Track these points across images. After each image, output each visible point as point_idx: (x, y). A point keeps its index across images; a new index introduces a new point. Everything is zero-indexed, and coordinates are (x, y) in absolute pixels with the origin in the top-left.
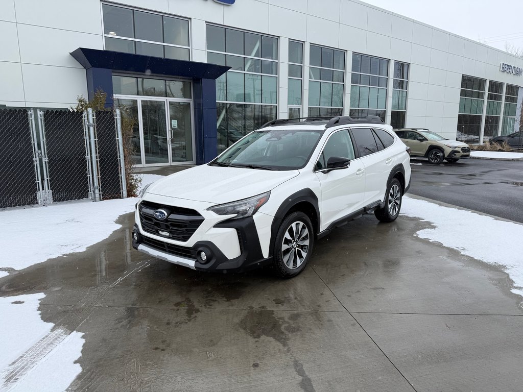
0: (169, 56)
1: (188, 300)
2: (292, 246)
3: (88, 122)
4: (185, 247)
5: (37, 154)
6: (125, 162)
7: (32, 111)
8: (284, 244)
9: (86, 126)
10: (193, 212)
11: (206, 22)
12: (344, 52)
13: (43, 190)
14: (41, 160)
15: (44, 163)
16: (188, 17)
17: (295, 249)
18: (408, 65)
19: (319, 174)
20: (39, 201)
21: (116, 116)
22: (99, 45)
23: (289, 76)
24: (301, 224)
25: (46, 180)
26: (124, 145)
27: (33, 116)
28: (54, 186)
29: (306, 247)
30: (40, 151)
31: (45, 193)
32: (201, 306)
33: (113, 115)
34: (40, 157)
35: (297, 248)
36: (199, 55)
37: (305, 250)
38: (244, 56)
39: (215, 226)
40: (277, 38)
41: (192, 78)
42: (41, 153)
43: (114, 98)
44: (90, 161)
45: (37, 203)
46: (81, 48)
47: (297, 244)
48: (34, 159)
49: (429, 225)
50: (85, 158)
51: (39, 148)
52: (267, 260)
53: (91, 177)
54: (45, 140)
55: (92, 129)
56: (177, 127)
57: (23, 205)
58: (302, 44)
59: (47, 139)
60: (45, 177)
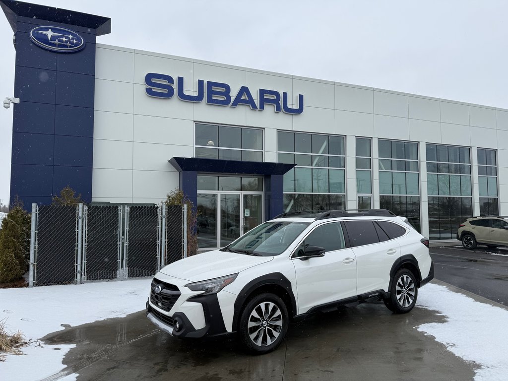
0: (246, 159)
1: (166, 362)
2: (262, 324)
3: (162, 214)
4: (166, 316)
5: (121, 239)
6: (187, 246)
7: (122, 207)
8: (251, 321)
9: (160, 218)
10: (175, 288)
11: (277, 130)
12: (417, 144)
13: (122, 268)
14: (123, 244)
15: (125, 246)
16: (263, 127)
17: (265, 327)
18: (495, 151)
19: (297, 261)
20: (118, 276)
21: (184, 209)
22: (190, 153)
23: (357, 168)
24: (272, 305)
25: (125, 260)
26: (188, 232)
27: (122, 211)
28: (130, 265)
29: (279, 328)
30: (123, 237)
31: (123, 271)
32: (172, 367)
33: (181, 209)
34: (123, 242)
35: (267, 327)
36: (271, 156)
37: (278, 330)
38: (311, 154)
39: (188, 300)
40: (344, 137)
41: (263, 175)
42: (124, 238)
43: (198, 193)
44: (160, 245)
45: (116, 278)
46: (174, 158)
47: (268, 323)
48: (118, 243)
49: (441, 319)
50: (156, 243)
51: (123, 235)
52: (230, 334)
53: (159, 258)
54: (128, 228)
55: (164, 220)
56: (249, 215)
57: (106, 279)
58: (370, 140)
59: (129, 228)
60: (125, 257)
